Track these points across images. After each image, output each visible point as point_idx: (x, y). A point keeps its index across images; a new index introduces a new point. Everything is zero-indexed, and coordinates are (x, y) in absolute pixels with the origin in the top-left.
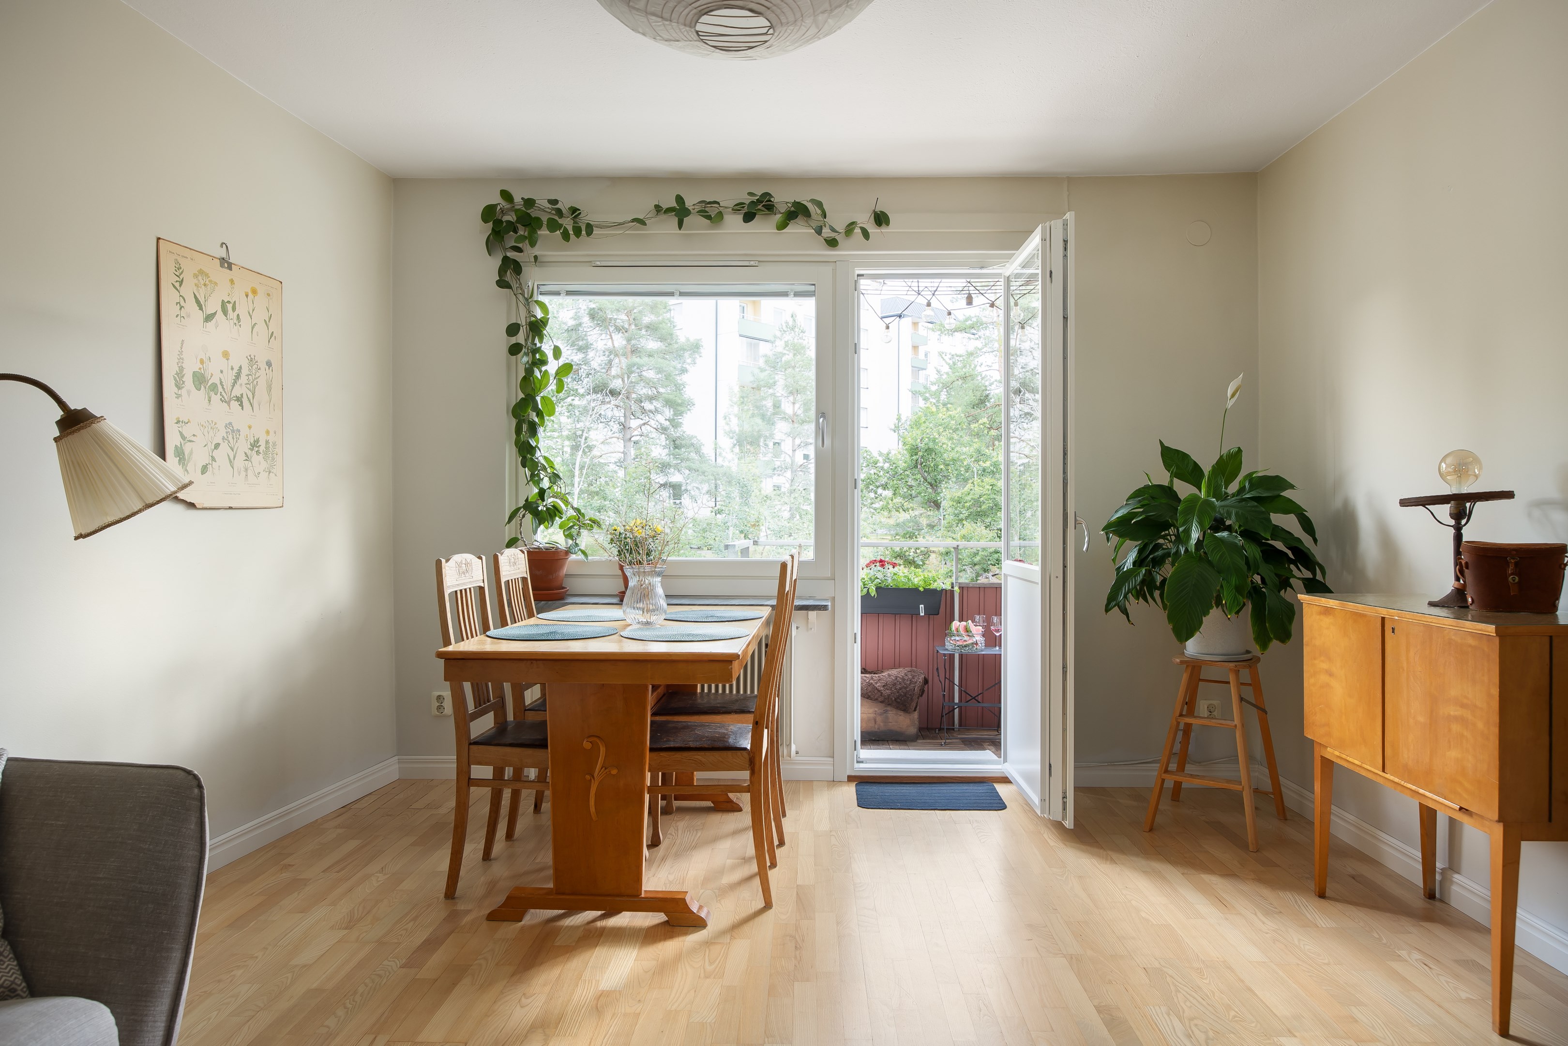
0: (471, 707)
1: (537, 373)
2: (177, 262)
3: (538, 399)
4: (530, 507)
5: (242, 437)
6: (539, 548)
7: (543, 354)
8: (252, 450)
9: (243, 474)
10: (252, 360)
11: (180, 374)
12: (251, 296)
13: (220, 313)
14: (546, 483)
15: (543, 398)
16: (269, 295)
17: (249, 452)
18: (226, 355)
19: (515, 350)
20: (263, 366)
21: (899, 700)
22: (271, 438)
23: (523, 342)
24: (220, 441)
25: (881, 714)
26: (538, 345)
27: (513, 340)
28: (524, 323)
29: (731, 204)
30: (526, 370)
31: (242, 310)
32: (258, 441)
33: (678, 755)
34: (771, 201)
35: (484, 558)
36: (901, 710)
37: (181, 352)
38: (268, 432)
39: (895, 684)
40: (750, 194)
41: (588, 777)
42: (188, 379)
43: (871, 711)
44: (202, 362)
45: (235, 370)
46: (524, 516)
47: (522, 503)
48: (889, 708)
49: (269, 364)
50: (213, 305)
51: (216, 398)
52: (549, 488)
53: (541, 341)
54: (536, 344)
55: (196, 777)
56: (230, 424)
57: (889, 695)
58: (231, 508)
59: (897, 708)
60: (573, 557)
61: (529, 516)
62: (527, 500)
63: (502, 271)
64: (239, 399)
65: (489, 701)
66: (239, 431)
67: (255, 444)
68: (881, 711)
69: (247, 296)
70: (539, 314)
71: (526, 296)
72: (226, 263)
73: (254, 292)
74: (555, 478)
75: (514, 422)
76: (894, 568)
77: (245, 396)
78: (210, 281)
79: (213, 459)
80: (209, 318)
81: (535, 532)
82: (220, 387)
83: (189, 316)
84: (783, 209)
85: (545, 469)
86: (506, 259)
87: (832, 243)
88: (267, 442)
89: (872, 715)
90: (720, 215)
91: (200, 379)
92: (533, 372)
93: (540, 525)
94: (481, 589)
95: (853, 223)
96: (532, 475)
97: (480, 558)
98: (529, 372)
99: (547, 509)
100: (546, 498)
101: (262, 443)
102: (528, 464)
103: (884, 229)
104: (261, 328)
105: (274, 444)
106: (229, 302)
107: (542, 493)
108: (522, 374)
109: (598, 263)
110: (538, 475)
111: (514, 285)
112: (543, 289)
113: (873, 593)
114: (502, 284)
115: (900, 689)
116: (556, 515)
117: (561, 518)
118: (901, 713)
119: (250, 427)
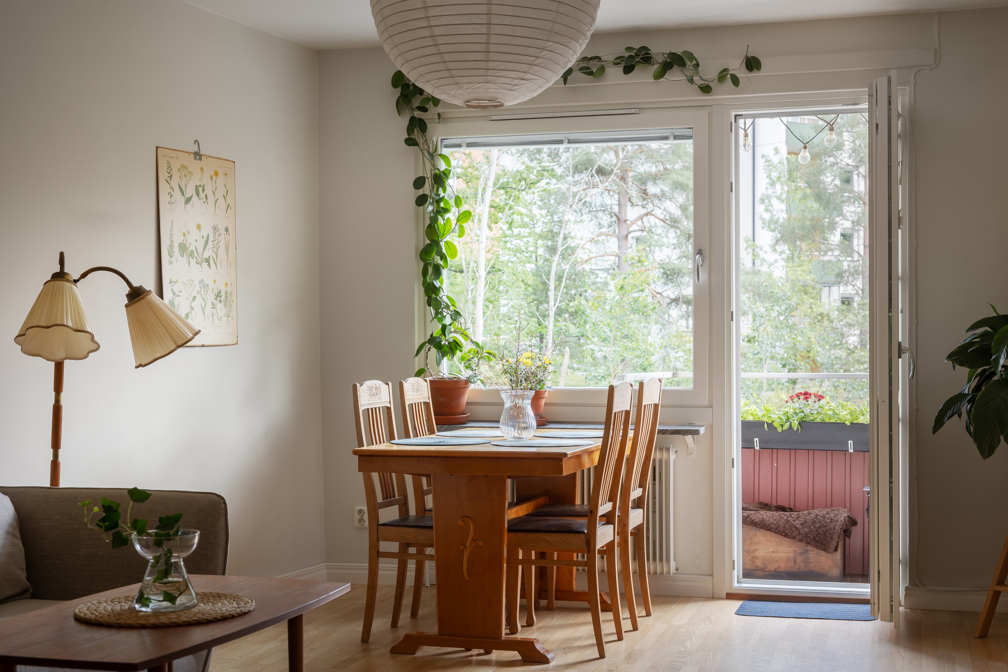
0: (380, 499)
1: (441, 221)
2: (168, 163)
3: (442, 244)
4: (434, 341)
5: (210, 290)
6: (443, 378)
7: (447, 203)
8: (216, 299)
9: (211, 318)
10: (215, 228)
11: (171, 246)
12: (214, 177)
13: (195, 196)
14: (448, 321)
15: (446, 242)
16: (226, 174)
17: (214, 301)
18: (199, 227)
19: (421, 201)
20: (223, 232)
21: (817, 539)
22: (229, 289)
23: (428, 193)
24: (196, 295)
25: (801, 554)
26: (442, 194)
27: (420, 192)
28: (429, 176)
29: (611, 58)
30: (431, 218)
31: (208, 191)
32: (219, 292)
33: (531, 536)
34: (648, 54)
35: (390, 384)
36: (820, 549)
37: (172, 230)
38: (226, 285)
39: (814, 522)
40: (629, 49)
41: (462, 547)
42: (176, 249)
43: (790, 550)
44: (184, 235)
45: (205, 239)
46: (429, 350)
47: (428, 337)
48: (809, 548)
49: (227, 230)
50: (190, 191)
51: (193, 261)
52: (450, 325)
53: (445, 191)
54: (439, 195)
55: (222, 498)
56: (202, 280)
57: (807, 534)
58: (203, 346)
59: (817, 547)
60: (472, 386)
61: (434, 351)
62: (432, 335)
63: (410, 130)
64: (207, 261)
65: (394, 497)
66: (208, 285)
67: (218, 295)
68: (802, 551)
69: (212, 178)
70: (442, 166)
71: (431, 150)
72: (198, 155)
73: (216, 174)
74: (456, 315)
75: (422, 264)
76: (819, 400)
77: (211, 258)
78: (188, 172)
79: (192, 309)
80: (188, 201)
81: (438, 363)
82: (195, 252)
83: (176, 202)
84: (661, 59)
85: (447, 307)
86: (413, 119)
87: (706, 89)
88: (226, 292)
89: (792, 555)
90: (602, 70)
91: (183, 248)
92: (437, 220)
93: (443, 356)
94: (389, 409)
95: (726, 70)
96: (437, 313)
97: (387, 384)
98: (434, 220)
99: (449, 343)
100: (447, 334)
101: (223, 293)
102: (432, 303)
103: (755, 74)
104: (221, 202)
105: (231, 294)
106: (200, 186)
107: (444, 328)
108: (428, 222)
109: (494, 118)
110: (441, 313)
111: (420, 141)
112: (446, 142)
113: (795, 426)
114: (410, 142)
115: (820, 527)
116: (457, 349)
117: (461, 351)
118: (823, 553)
119: (215, 282)
